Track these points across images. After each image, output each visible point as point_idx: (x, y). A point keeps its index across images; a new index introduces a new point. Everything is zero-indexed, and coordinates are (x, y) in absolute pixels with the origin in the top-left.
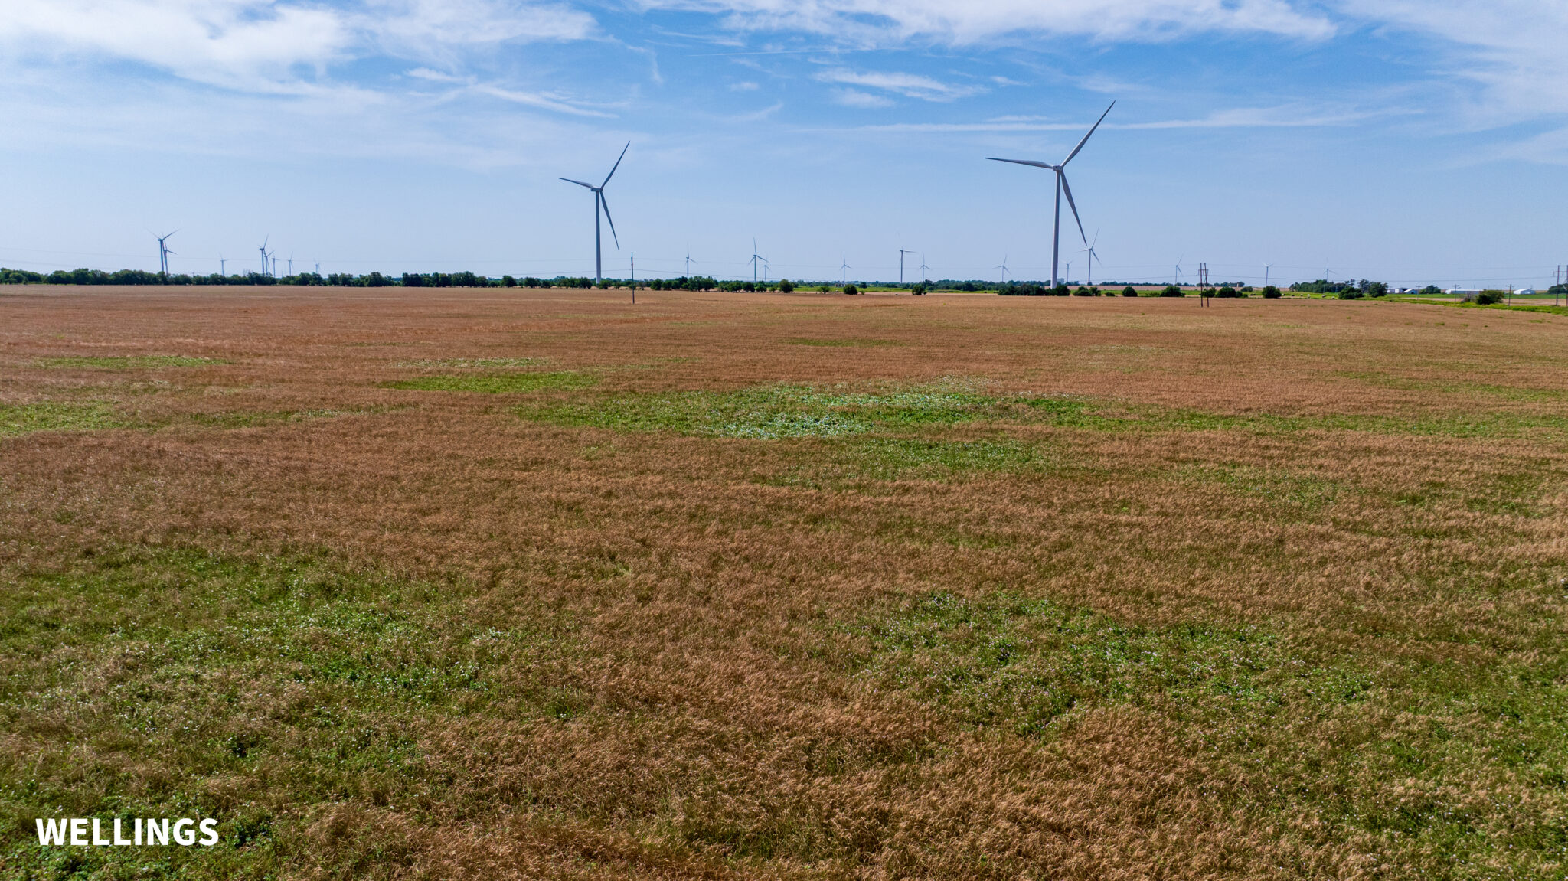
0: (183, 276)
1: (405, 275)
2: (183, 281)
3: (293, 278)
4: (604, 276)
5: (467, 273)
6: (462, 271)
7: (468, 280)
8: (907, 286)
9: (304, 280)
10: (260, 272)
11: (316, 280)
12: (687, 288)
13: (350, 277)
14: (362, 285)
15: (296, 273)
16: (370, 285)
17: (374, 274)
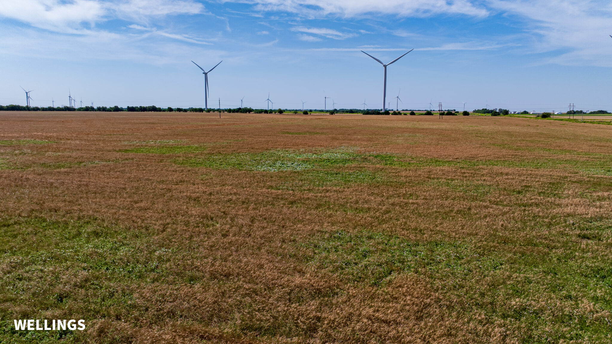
0: (36, 107)
1: (128, 107)
2: (36, 109)
3: (82, 108)
4: (208, 107)
5: (153, 106)
6: (151, 105)
7: (154, 109)
8: (327, 111)
9: (87, 109)
10: (68, 106)
11: (92, 109)
12: (241, 112)
13: (106, 108)
14: (111, 111)
15: (84, 106)
16: (114, 111)
17: (115, 106)
